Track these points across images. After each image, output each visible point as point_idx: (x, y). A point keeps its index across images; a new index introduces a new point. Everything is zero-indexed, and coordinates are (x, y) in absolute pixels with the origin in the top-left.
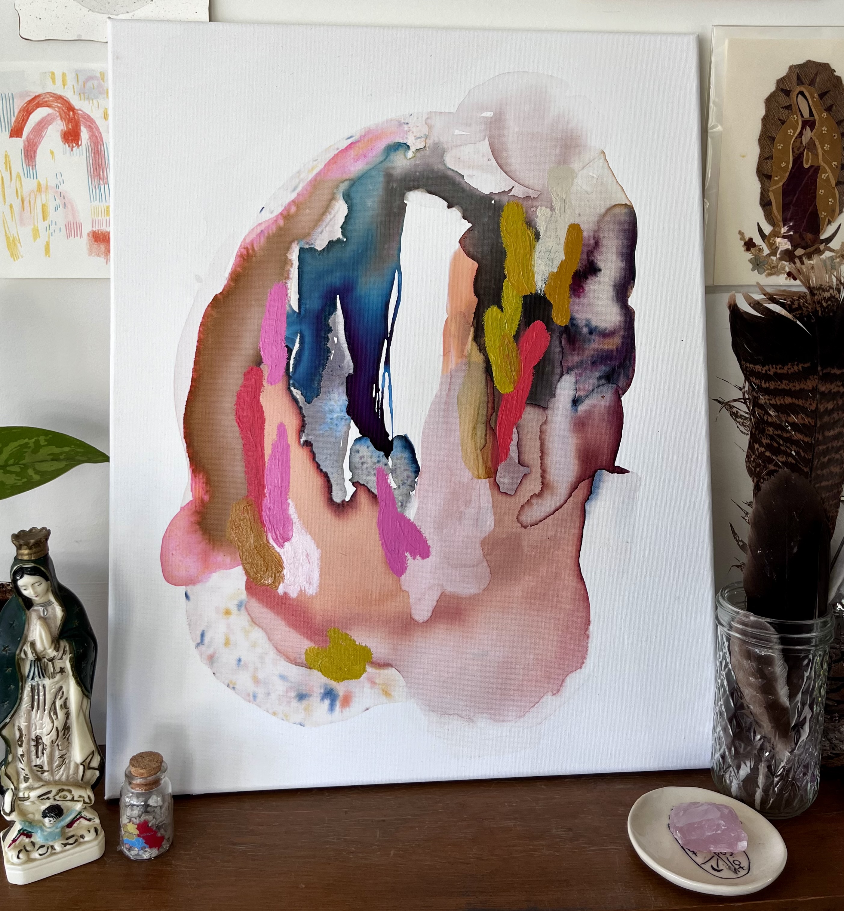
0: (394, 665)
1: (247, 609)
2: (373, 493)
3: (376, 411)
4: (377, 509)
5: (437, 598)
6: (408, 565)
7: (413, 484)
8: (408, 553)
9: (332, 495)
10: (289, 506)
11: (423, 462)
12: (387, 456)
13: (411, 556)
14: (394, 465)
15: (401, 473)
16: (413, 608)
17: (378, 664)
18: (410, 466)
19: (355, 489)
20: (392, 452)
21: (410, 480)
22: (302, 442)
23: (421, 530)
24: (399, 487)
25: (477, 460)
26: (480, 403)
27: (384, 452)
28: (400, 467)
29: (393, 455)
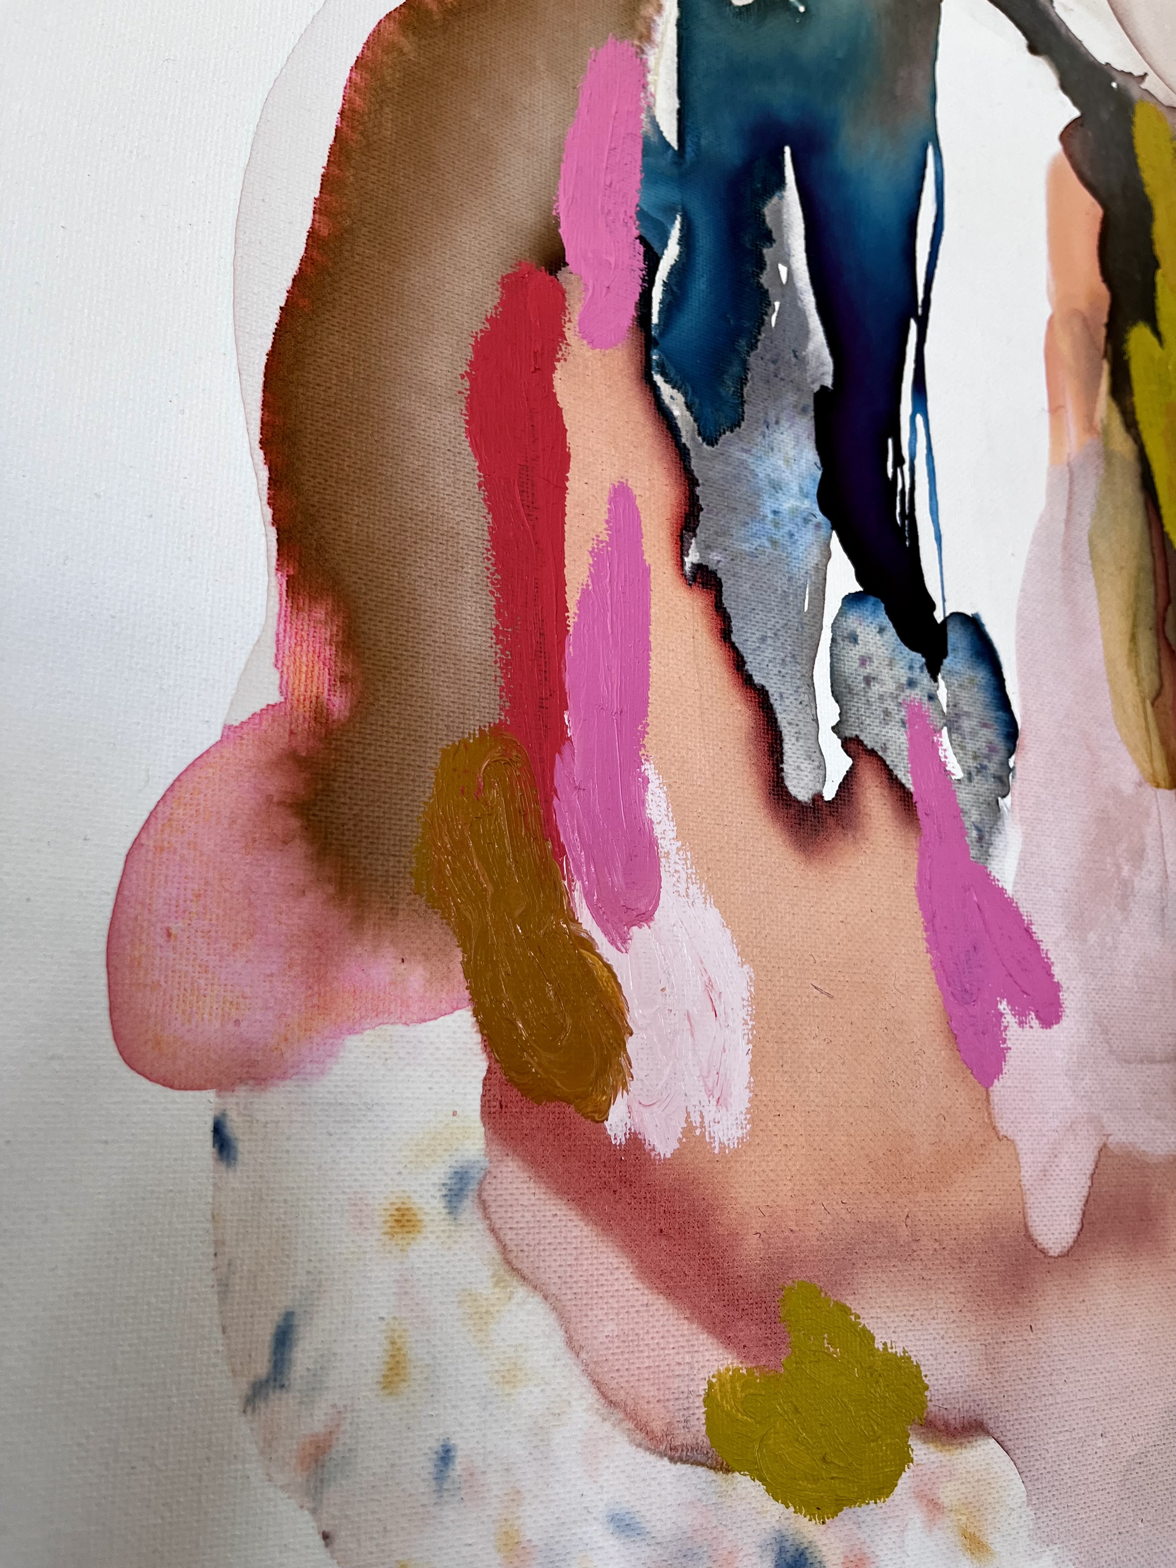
0: (991, 1424)
1: (484, 1205)
2: (902, 786)
3: (899, 522)
4: (915, 844)
5: (1089, 1167)
6: (1009, 1044)
7: (1004, 774)
8: (1005, 1002)
9: (782, 770)
10: (645, 789)
11: (1024, 707)
12: (934, 669)
13: (1014, 1015)
14: (954, 704)
15: (974, 734)
16: (1030, 1200)
17: (946, 1424)
18: (993, 714)
19: (849, 762)
20: (946, 661)
21: (997, 758)
22: (688, 567)
23: (1033, 927)
24: (969, 777)
25: (1147, 730)
26: (1140, 569)
27: (923, 656)
28: (968, 714)
29: (950, 671)
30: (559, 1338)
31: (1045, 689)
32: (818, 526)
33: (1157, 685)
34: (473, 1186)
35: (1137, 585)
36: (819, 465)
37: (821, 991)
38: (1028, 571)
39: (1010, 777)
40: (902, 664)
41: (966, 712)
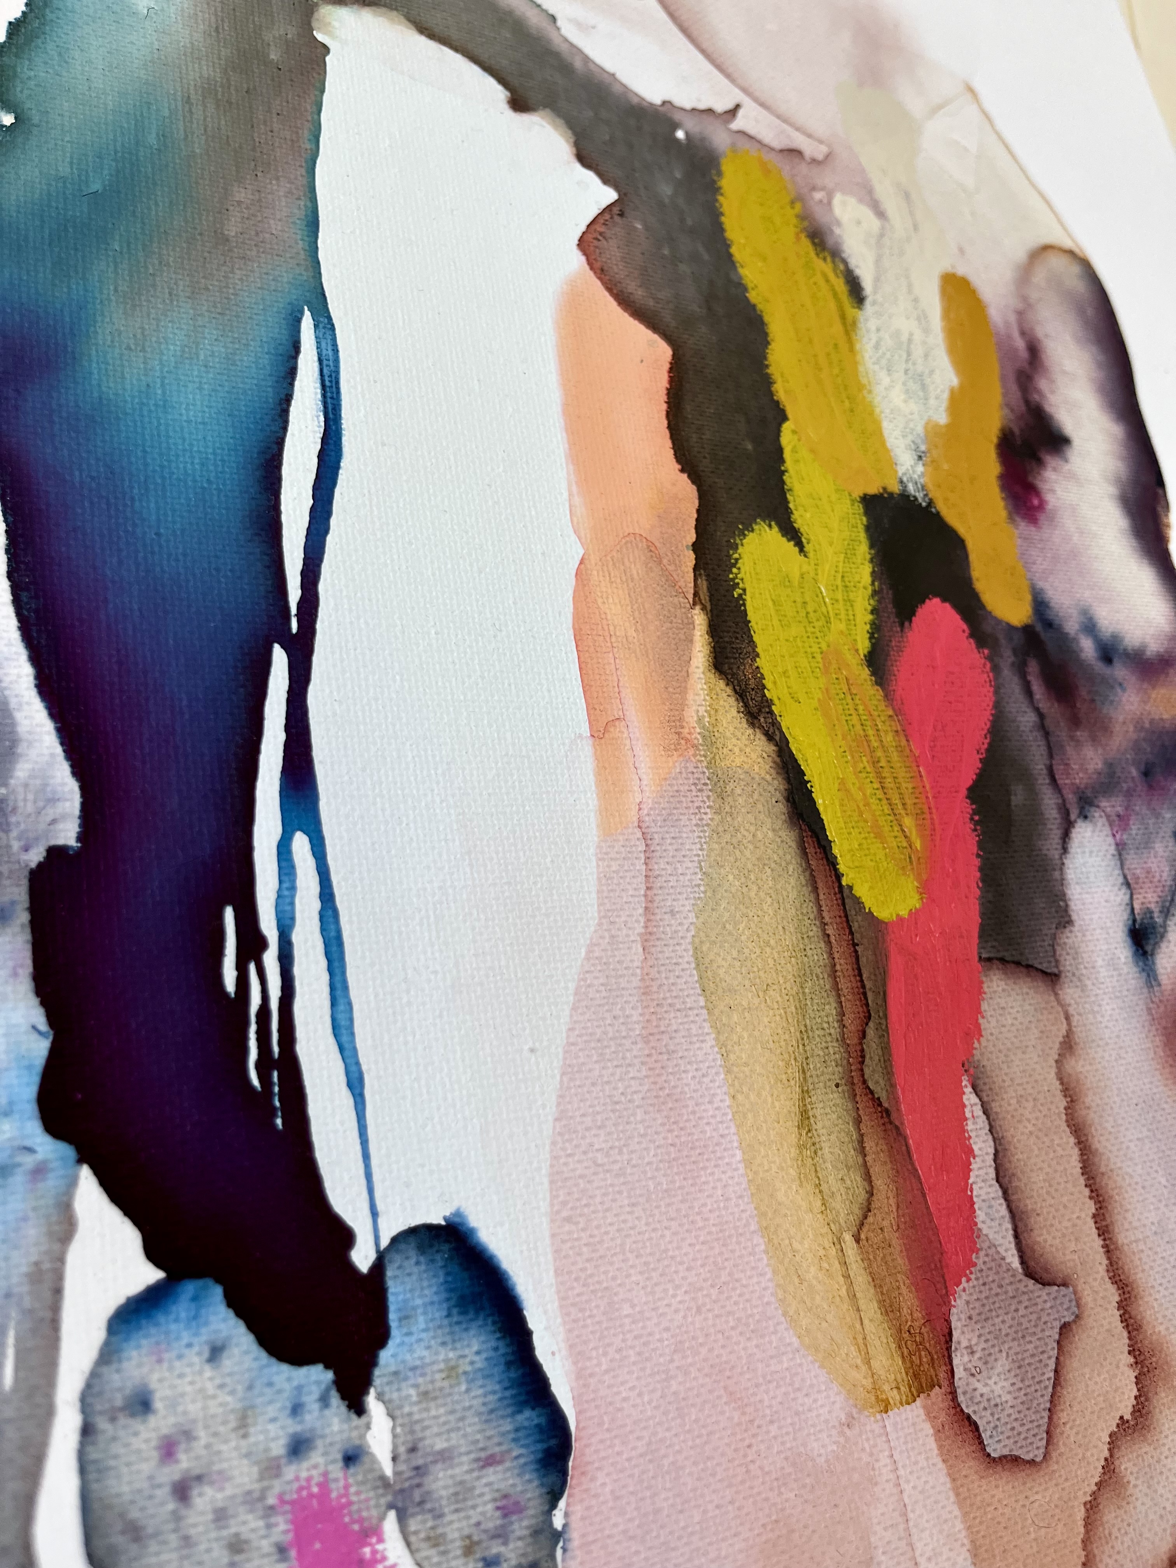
7: (543, 1554)
11: (581, 1376)
14: (409, 1446)
18: (507, 1426)
21: (521, 1527)
25: (853, 1297)
28: (445, 1457)
29: (396, 1373)
31: (627, 1310)
32: (39, 1172)
33: (863, 1196)
35: (802, 1009)
38: (569, 1071)
39: (559, 1552)
40: (272, 1411)
41: (441, 1452)
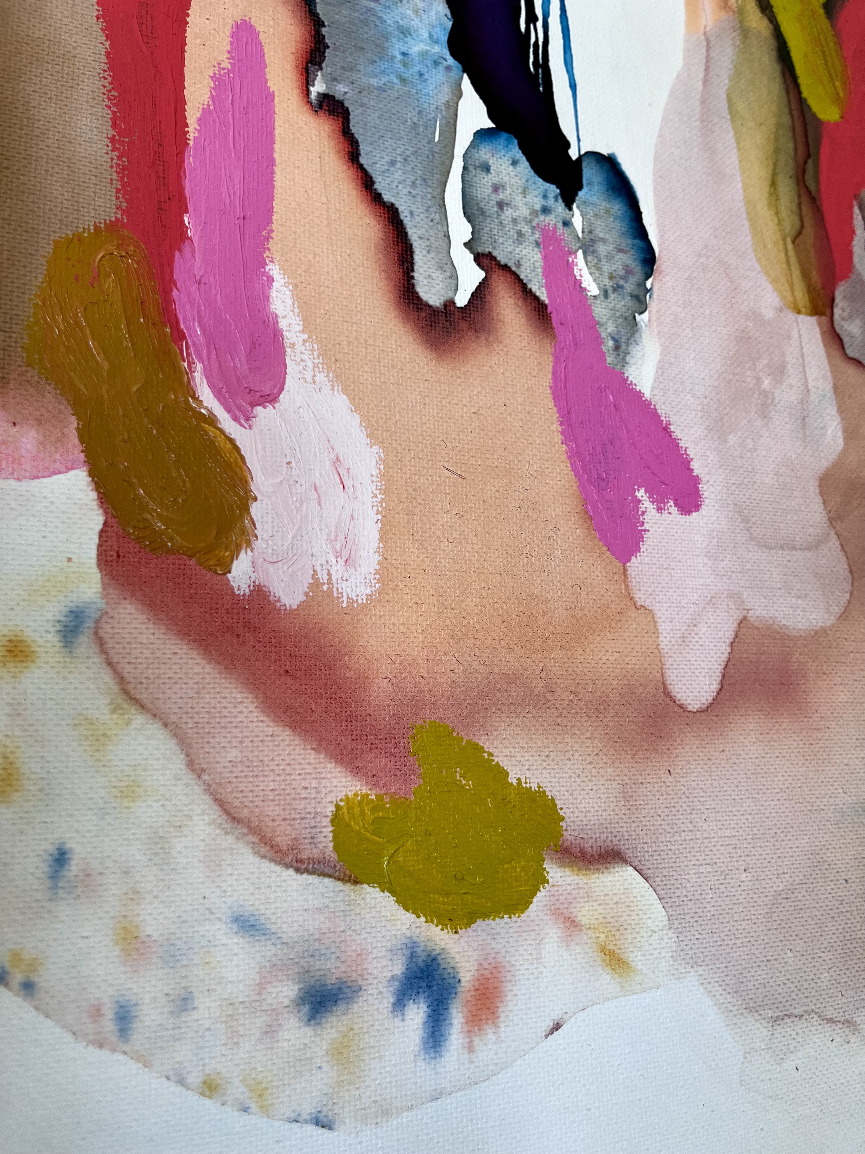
0: (629, 854)
1: (100, 642)
2: (536, 298)
3: (532, 70)
4: (549, 348)
5: (730, 635)
6: (646, 526)
7: (641, 294)
8: (642, 491)
9: (413, 277)
10: (270, 287)
11: (662, 238)
12: (568, 200)
13: (653, 502)
14: (589, 230)
15: (609, 257)
16: (668, 662)
17: (582, 851)
18: (629, 241)
19: (482, 274)
20: (581, 194)
21: (634, 280)
22: (313, 96)
23: (671, 427)
24: (606, 294)
25: (788, 263)
26: (779, 126)
27: (558, 187)
28: (603, 240)
29: (585, 202)
30: (179, 762)
31: (683, 222)
32: (448, 68)
33: (797, 226)
34: (90, 624)
35: (777, 139)
36: (450, 16)
37: (453, 472)
38: (665, 119)
39: (648, 297)
40: (535, 193)
41: (602, 238)
